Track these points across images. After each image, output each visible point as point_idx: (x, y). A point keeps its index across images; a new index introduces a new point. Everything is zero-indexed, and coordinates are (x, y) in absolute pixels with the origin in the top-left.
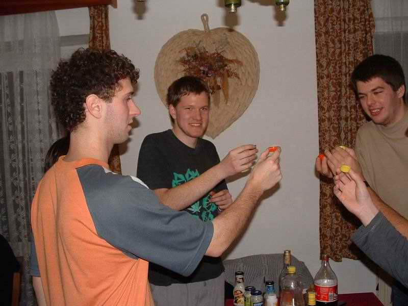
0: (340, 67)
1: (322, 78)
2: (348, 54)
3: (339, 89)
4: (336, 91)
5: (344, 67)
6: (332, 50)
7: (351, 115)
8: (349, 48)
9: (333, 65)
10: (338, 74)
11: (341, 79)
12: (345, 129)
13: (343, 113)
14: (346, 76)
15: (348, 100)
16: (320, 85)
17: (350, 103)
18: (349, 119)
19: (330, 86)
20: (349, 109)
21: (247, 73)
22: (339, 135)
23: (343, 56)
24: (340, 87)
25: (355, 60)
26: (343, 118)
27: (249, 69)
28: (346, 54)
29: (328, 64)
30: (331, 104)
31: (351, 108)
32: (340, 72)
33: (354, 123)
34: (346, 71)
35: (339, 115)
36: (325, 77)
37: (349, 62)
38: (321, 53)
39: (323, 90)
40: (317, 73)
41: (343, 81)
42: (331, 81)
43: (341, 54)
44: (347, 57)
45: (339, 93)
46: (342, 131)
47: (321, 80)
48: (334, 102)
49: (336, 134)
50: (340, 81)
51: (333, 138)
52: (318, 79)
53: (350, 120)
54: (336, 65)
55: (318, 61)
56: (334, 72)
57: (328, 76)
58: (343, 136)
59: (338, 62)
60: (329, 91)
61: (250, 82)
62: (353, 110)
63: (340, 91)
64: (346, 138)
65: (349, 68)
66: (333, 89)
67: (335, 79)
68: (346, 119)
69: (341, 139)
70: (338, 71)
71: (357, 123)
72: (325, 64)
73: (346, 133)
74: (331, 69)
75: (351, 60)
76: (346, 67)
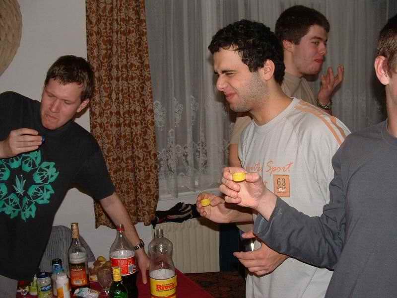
0: (111, 24)
1: (91, 35)
2: (120, 10)
3: (109, 47)
4: (106, 49)
5: (115, 24)
6: (104, 5)
7: (122, 75)
8: (121, 4)
9: (104, 21)
10: (109, 31)
11: (111, 37)
12: (116, 89)
13: (114, 73)
14: (117, 34)
15: (119, 58)
16: (89, 43)
17: (122, 61)
18: (120, 79)
19: (101, 44)
20: (120, 68)
21: (6, 27)
22: (110, 96)
23: (114, 12)
24: (110, 45)
25: (126, 17)
26: (114, 77)
27: (9, 23)
28: (118, 10)
29: (99, 21)
30: (102, 63)
31: (122, 67)
32: (111, 29)
33: (126, 83)
34: (117, 29)
35: (110, 75)
36: (94, 34)
37: (121, 19)
38: (91, 8)
39: (92, 48)
40: (87, 29)
41: (114, 39)
42: (102, 38)
43: (112, 10)
44: (119, 14)
45: (109, 52)
46: (114, 92)
47: (90, 38)
48: (105, 61)
49: (107, 94)
50: (111, 38)
51: (104, 99)
52: (88, 36)
53: (122, 80)
54: (107, 21)
55: (88, 16)
56: (106, 28)
57: (98, 33)
58: (114, 96)
59: (109, 19)
60: (99, 49)
61: (10, 38)
62: (124, 70)
63: (111, 49)
64: (117, 99)
65: (120, 25)
66: (104, 47)
67: (106, 36)
68: (118, 79)
69: (112, 100)
70: (109, 28)
71: (129, 84)
72: (94, 21)
73: (117, 94)
74: (102, 26)
75: (122, 17)
76: (118, 24)
